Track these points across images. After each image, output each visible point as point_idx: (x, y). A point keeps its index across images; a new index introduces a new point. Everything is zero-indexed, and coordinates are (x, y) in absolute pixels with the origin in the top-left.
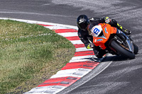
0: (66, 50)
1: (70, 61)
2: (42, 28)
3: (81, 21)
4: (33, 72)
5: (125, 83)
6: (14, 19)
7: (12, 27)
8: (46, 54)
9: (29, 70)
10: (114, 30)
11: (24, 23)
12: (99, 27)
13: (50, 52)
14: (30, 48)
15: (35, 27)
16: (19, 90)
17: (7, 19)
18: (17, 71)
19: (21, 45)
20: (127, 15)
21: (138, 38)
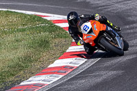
0: (63, 40)
1: (67, 51)
2: (40, 19)
3: (71, 18)
4: (31, 62)
5: (120, 72)
6: (13, 10)
7: (11, 18)
8: (44, 44)
9: (27, 59)
10: (103, 27)
11: (22, 14)
12: (89, 24)
13: (48, 42)
14: (29, 38)
15: (33, 18)
16: (17, 79)
17: (6, 10)
18: (16, 61)
19: (19, 35)
20: (122, 6)
21: (133, 28)
